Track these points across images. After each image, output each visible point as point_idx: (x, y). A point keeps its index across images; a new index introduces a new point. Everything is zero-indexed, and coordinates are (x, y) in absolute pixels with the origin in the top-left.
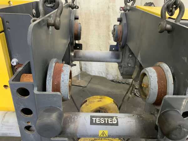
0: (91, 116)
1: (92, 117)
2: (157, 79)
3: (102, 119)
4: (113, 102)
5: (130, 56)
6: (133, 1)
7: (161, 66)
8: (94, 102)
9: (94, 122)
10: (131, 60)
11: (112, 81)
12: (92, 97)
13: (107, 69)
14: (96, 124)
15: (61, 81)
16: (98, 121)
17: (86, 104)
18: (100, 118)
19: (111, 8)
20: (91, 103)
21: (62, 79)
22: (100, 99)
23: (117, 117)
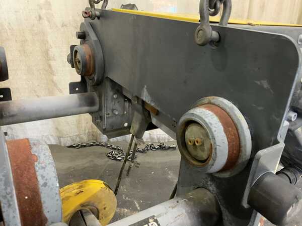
2: (222, 126)
4: (104, 186)
5: (115, 96)
6: (103, 1)
7: (216, 103)
10: (116, 104)
11: (71, 147)
13: (57, 129)
15: (40, 186)
19: (45, 18)
21: (41, 181)
22: (79, 188)
23: (154, 216)
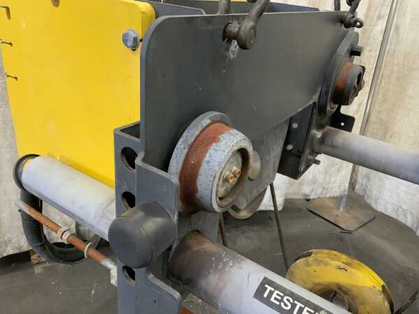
0: (265, 278)
1: (266, 281)
3: (288, 300)
8: (327, 264)
9: (265, 295)
12: (327, 251)
14: (267, 302)
15: (204, 160)
16: (275, 299)
17: (307, 261)
18: (285, 295)
20: (318, 265)
21: (207, 158)
22: (346, 264)
